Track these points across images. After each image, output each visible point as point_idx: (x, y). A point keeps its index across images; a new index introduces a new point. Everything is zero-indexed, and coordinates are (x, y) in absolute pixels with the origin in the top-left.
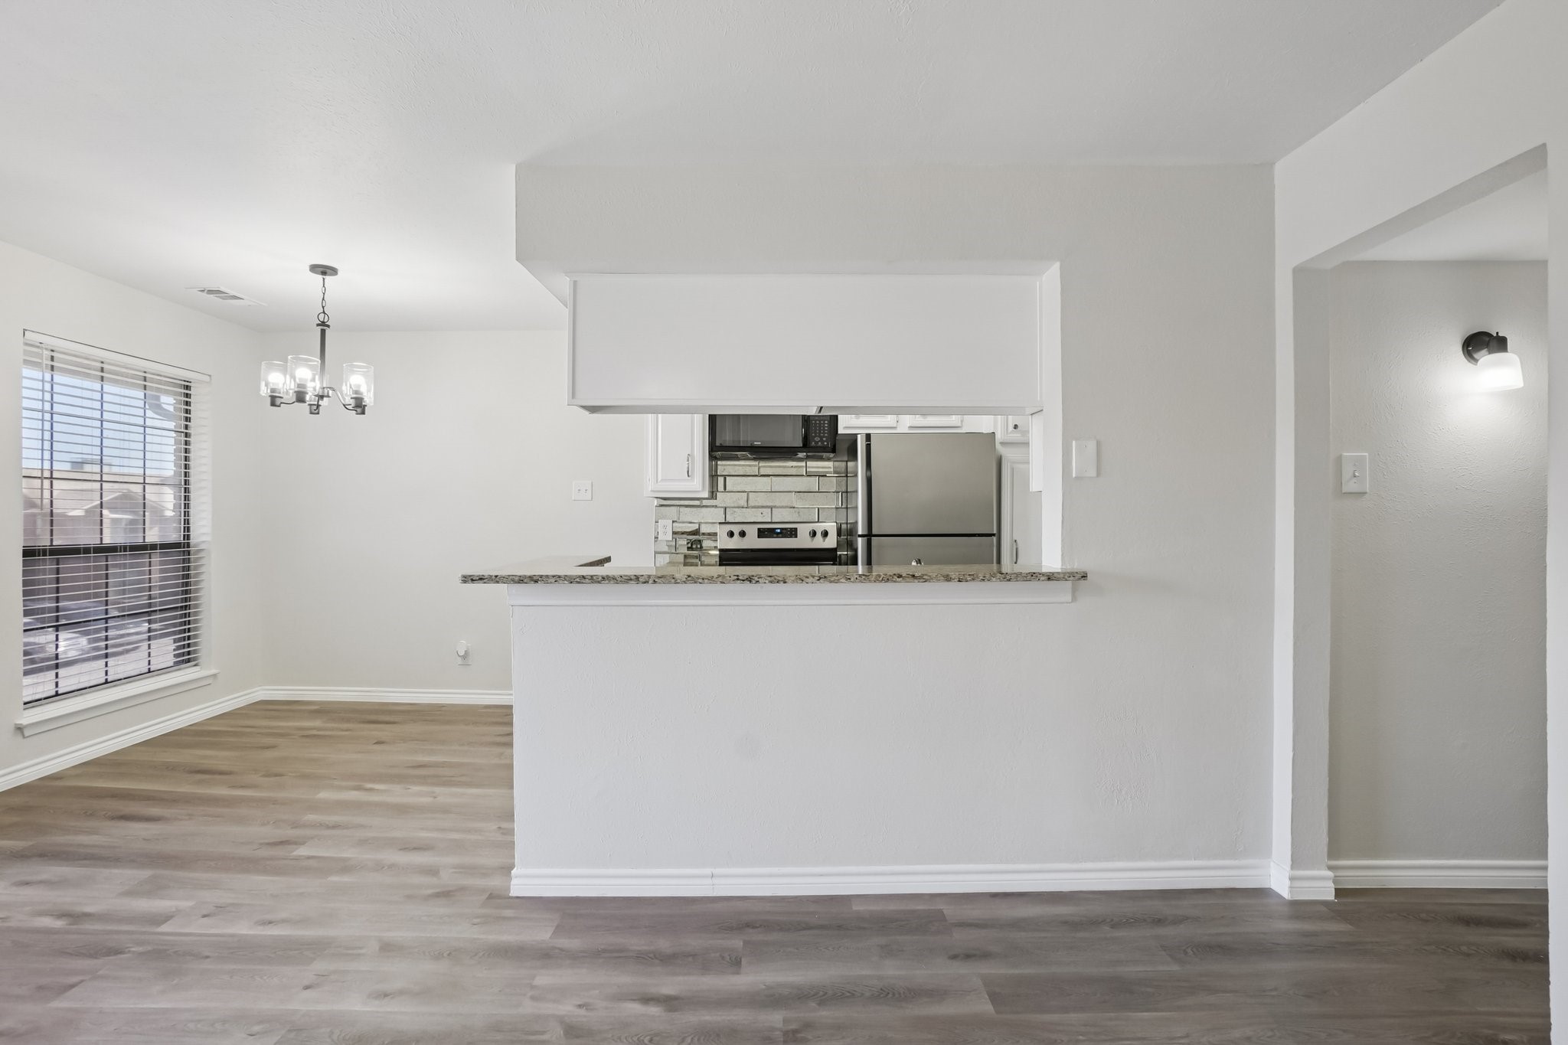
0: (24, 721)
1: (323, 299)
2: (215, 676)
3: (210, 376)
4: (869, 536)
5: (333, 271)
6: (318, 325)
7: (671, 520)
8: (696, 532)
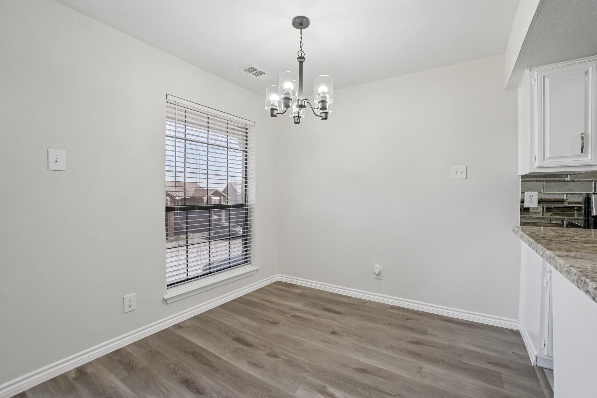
0: (166, 297)
1: (301, 42)
2: (257, 270)
3: (255, 123)
6: (298, 59)
7: (537, 192)
8: (563, 201)
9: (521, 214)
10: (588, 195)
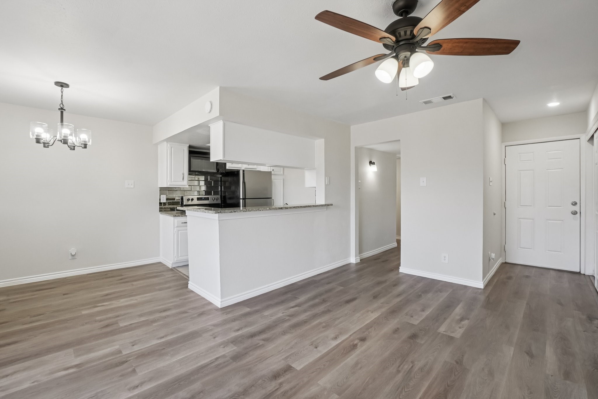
1: (62, 98)
4: (244, 199)
5: (67, 86)
6: (59, 109)
7: (166, 195)
8: (174, 199)
9: (159, 206)
10: (182, 196)
